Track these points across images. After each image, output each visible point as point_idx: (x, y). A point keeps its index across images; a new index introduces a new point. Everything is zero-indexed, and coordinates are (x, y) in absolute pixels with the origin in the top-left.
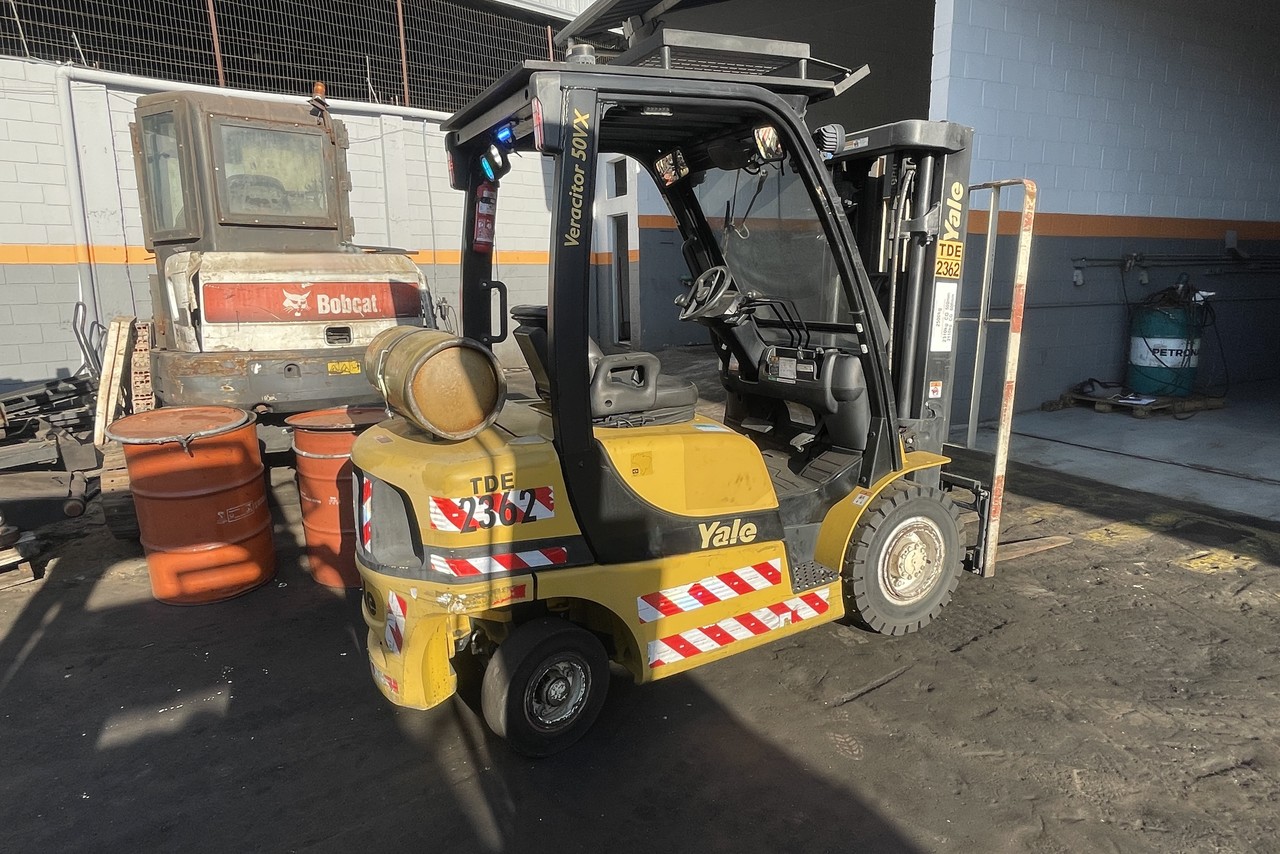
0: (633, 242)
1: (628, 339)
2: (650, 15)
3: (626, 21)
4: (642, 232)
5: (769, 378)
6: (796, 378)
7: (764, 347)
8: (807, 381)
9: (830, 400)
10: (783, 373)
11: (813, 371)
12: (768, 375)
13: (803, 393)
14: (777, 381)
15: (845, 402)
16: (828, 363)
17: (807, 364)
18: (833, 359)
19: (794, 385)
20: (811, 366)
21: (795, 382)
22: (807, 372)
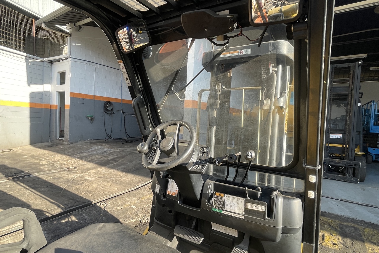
0: (67, 102)
1: (63, 137)
2: (78, 24)
3: (68, 24)
4: (71, 99)
5: (213, 210)
6: (244, 214)
7: (203, 182)
8: (257, 218)
9: (280, 235)
10: (229, 208)
11: (264, 211)
12: (212, 206)
13: (253, 227)
14: (222, 213)
15: (289, 235)
16: (278, 205)
17: (258, 204)
18: (281, 201)
19: (242, 219)
20: (263, 206)
21: (243, 217)
22: (258, 211)
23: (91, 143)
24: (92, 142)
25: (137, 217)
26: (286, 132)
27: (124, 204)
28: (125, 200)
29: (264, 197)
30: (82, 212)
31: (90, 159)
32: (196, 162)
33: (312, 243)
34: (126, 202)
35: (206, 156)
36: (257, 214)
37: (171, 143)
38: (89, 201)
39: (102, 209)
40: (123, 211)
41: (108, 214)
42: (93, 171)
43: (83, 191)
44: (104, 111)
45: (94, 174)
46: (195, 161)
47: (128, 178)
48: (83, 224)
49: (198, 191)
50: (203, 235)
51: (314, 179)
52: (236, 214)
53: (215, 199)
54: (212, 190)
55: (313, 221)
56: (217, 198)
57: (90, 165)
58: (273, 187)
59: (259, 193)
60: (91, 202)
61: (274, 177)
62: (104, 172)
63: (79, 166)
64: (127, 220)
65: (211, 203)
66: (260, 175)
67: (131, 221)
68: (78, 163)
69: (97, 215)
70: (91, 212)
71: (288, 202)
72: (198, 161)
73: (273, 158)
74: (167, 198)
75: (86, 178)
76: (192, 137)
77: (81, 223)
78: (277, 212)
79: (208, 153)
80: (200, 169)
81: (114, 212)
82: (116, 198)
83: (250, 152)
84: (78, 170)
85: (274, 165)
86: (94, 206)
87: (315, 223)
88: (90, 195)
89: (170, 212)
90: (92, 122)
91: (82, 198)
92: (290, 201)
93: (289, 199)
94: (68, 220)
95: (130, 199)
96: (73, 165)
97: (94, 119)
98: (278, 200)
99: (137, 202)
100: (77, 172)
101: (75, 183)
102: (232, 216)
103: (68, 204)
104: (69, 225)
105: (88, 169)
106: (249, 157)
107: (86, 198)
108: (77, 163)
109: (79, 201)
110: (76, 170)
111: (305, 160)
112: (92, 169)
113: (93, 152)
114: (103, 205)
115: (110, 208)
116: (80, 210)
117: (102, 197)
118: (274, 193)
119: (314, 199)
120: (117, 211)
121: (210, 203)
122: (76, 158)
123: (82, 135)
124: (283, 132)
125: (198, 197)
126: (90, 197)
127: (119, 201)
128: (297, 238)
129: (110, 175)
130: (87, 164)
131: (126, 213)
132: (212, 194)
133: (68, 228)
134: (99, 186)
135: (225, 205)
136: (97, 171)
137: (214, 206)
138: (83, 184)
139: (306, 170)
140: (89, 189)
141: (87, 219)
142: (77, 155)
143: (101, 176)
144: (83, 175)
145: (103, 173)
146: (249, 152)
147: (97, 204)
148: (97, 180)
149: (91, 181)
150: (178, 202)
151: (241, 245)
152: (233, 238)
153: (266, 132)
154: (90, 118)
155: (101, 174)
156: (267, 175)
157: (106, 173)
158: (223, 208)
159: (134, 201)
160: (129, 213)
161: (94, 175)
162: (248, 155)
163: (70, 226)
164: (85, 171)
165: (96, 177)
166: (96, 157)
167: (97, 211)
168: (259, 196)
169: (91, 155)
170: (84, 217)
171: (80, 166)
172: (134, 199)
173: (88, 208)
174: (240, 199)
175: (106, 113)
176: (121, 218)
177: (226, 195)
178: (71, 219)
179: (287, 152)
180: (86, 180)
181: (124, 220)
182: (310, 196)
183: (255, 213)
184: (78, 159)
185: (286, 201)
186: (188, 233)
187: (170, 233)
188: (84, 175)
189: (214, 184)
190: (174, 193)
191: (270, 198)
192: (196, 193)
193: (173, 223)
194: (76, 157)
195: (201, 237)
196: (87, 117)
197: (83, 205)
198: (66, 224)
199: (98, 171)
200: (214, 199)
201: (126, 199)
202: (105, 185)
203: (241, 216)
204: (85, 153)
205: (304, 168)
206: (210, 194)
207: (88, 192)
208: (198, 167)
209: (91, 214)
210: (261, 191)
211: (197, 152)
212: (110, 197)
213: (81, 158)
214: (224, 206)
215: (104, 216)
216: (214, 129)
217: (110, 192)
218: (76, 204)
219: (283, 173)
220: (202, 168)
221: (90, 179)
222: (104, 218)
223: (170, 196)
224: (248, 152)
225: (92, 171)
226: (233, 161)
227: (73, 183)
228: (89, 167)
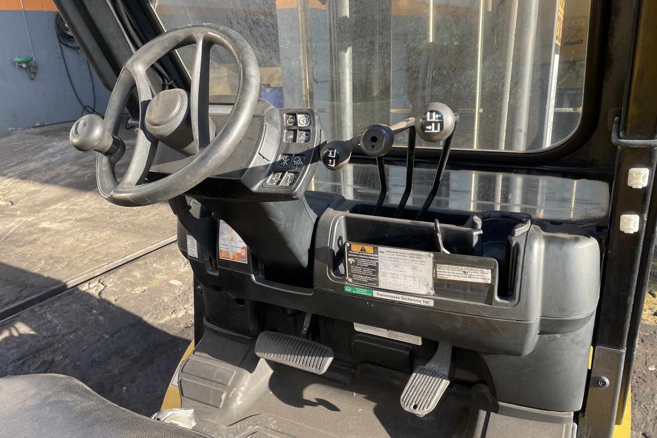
5: (348, 289)
6: (434, 295)
7: (313, 216)
8: (470, 303)
9: (533, 337)
10: (392, 281)
11: (490, 282)
12: (344, 280)
13: (459, 326)
14: (372, 298)
15: (558, 336)
16: (530, 262)
17: (472, 266)
18: (539, 250)
19: (429, 308)
20: (485, 270)
21: (431, 304)
22: (472, 283)
23: (45, 134)
24: (48, 131)
25: (186, 306)
26: (560, 45)
27: (150, 279)
28: (151, 268)
29: (490, 242)
30: (43, 311)
31: (47, 177)
32: (274, 164)
33: (619, 346)
34: (154, 274)
35: (306, 141)
36: (469, 291)
37: (180, 109)
38: (59, 282)
39: (95, 298)
40: (148, 295)
41: (111, 307)
42: (60, 207)
43: (40, 260)
44: (60, 41)
45: (65, 213)
46: (271, 163)
47: (155, 215)
48: (50, 339)
49: (300, 244)
50: (330, 350)
51: (644, 177)
52: (410, 297)
53: (351, 260)
54: (340, 238)
55: (629, 293)
56: (357, 257)
57: (51, 191)
58: (517, 210)
59: (475, 233)
60: (62, 284)
61: (519, 180)
62: (89, 206)
63: (21, 198)
64: (163, 317)
65: (343, 273)
66: (481, 179)
67: (173, 316)
68: (19, 190)
69: (84, 314)
70: (67, 308)
71: (560, 250)
72: (282, 161)
73: (518, 127)
74: (221, 271)
75: (44, 225)
76: (245, 79)
77: (45, 337)
78: (528, 281)
79: (309, 131)
80: (288, 184)
81: (127, 301)
82: (129, 266)
83: (437, 112)
84: (21, 207)
85: (521, 147)
86: (73, 292)
87: (633, 298)
88: (59, 267)
89: (240, 301)
90: (33, 76)
91: (37, 276)
92: (565, 248)
93: (563, 241)
94: (11, 333)
95: (164, 265)
96: (4, 195)
97: (36, 67)
98: (531, 248)
99: (182, 270)
100: (19, 213)
101: (16, 241)
102: (400, 303)
103: (4, 295)
104: (14, 344)
105: (46, 204)
106: (433, 131)
107: (48, 277)
108: (14, 191)
109: (32, 286)
110: (15, 210)
111: (619, 122)
112: (57, 200)
113: (53, 157)
114: (96, 288)
115: (115, 293)
116: (36, 307)
117: (90, 270)
118: (520, 231)
119: (636, 235)
120: (134, 298)
121: (338, 274)
122: (10, 177)
123: (14, 115)
124: (551, 45)
125: (304, 260)
126: (58, 271)
127: (137, 274)
128: (580, 339)
129: (106, 212)
130: (43, 191)
131: (157, 299)
132: (342, 249)
133: (12, 351)
134: (82, 242)
135: (380, 274)
136: (72, 206)
137: (350, 280)
138: (39, 242)
139: (622, 152)
140: (56, 253)
141: (57, 325)
142: (11, 169)
143: (83, 216)
144: (34, 220)
145: (87, 208)
146: (431, 112)
147: (80, 288)
148: (74, 227)
149: (58, 232)
150: (250, 277)
151: (431, 365)
152: (411, 348)
153: (498, 42)
154: (24, 66)
155: (81, 212)
156: (500, 177)
157: (95, 208)
158: (374, 284)
159: (175, 268)
160: (166, 299)
161: (65, 215)
162: (430, 123)
163: (18, 346)
164: (38, 208)
165: (70, 220)
166: (63, 169)
167: (81, 305)
168: (475, 241)
169: (49, 167)
170: (49, 322)
171: (24, 197)
172: (174, 263)
173: (59, 299)
174: (419, 257)
175: (66, 45)
176: (146, 313)
177: (381, 249)
178: (17, 330)
179: (559, 104)
180: (44, 230)
181: (155, 316)
182: (626, 227)
183: (464, 289)
184: (15, 181)
185: (554, 247)
186: (292, 348)
187: (248, 352)
188: (38, 219)
189: (348, 219)
190: (238, 254)
191: (508, 244)
192: (294, 250)
193: (252, 326)
194: (10, 174)
195: (325, 355)
196: (14, 64)
197: (43, 293)
198: (6, 344)
199: (75, 204)
200: (349, 262)
201: (155, 265)
202: (96, 239)
203: (425, 300)
204: (31, 161)
205: (615, 147)
206: (336, 249)
207: (51, 261)
208: (281, 177)
209: (66, 312)
210: (480, 226)
211: (276, 132)
212: (112, 266)
213: (24, 176)
214: (377, 277)
215: (101, 314)
216: (347, 57)
217: (110, 253)
218: (24, 293)
219: (546, 168)
220: (294, 181)
221: (55, 226)
222: (101, 318)
223: (227, 263)
224: (428, 114)
225: (59, 205)
226: (379, 151)
227: (10, 242)
228: (49, 196)
